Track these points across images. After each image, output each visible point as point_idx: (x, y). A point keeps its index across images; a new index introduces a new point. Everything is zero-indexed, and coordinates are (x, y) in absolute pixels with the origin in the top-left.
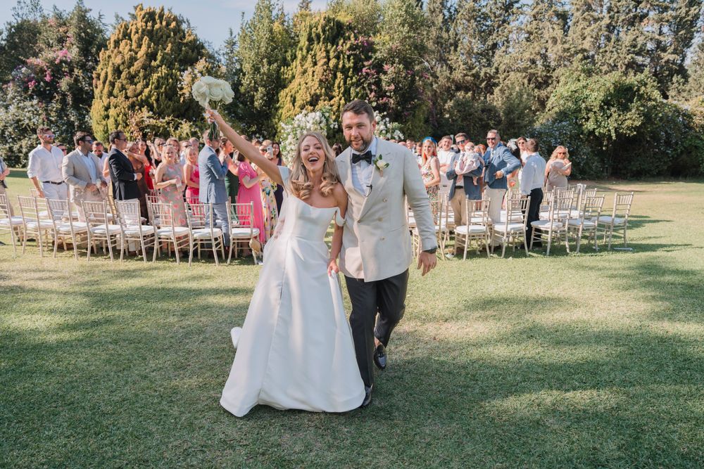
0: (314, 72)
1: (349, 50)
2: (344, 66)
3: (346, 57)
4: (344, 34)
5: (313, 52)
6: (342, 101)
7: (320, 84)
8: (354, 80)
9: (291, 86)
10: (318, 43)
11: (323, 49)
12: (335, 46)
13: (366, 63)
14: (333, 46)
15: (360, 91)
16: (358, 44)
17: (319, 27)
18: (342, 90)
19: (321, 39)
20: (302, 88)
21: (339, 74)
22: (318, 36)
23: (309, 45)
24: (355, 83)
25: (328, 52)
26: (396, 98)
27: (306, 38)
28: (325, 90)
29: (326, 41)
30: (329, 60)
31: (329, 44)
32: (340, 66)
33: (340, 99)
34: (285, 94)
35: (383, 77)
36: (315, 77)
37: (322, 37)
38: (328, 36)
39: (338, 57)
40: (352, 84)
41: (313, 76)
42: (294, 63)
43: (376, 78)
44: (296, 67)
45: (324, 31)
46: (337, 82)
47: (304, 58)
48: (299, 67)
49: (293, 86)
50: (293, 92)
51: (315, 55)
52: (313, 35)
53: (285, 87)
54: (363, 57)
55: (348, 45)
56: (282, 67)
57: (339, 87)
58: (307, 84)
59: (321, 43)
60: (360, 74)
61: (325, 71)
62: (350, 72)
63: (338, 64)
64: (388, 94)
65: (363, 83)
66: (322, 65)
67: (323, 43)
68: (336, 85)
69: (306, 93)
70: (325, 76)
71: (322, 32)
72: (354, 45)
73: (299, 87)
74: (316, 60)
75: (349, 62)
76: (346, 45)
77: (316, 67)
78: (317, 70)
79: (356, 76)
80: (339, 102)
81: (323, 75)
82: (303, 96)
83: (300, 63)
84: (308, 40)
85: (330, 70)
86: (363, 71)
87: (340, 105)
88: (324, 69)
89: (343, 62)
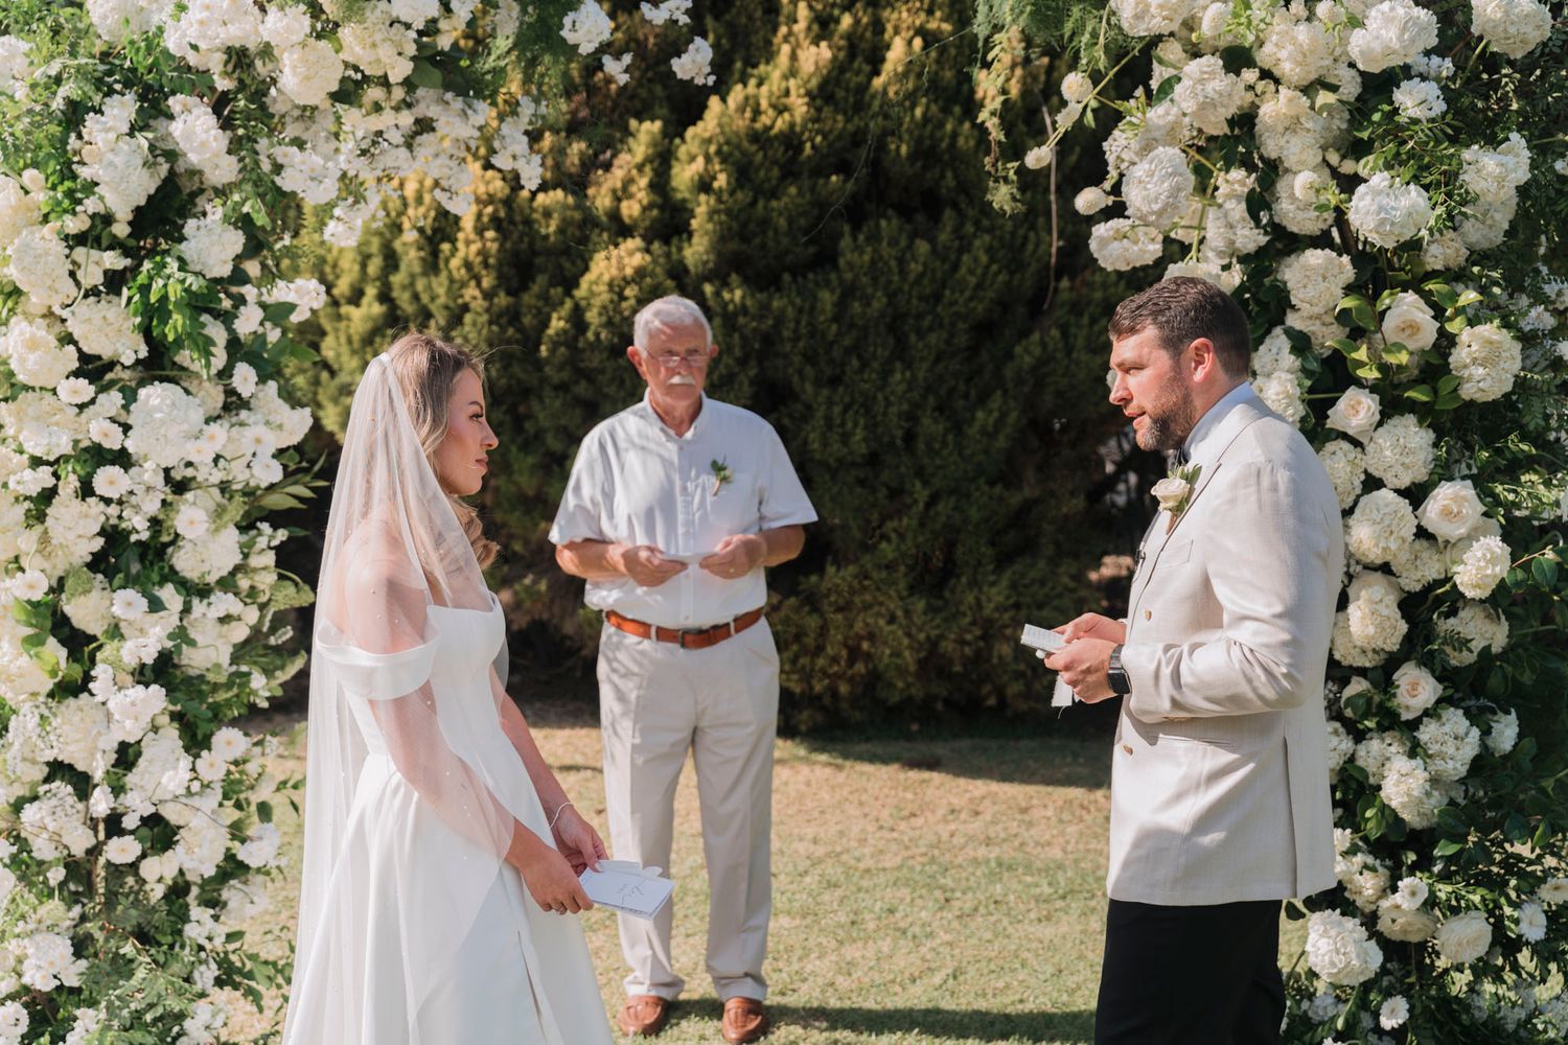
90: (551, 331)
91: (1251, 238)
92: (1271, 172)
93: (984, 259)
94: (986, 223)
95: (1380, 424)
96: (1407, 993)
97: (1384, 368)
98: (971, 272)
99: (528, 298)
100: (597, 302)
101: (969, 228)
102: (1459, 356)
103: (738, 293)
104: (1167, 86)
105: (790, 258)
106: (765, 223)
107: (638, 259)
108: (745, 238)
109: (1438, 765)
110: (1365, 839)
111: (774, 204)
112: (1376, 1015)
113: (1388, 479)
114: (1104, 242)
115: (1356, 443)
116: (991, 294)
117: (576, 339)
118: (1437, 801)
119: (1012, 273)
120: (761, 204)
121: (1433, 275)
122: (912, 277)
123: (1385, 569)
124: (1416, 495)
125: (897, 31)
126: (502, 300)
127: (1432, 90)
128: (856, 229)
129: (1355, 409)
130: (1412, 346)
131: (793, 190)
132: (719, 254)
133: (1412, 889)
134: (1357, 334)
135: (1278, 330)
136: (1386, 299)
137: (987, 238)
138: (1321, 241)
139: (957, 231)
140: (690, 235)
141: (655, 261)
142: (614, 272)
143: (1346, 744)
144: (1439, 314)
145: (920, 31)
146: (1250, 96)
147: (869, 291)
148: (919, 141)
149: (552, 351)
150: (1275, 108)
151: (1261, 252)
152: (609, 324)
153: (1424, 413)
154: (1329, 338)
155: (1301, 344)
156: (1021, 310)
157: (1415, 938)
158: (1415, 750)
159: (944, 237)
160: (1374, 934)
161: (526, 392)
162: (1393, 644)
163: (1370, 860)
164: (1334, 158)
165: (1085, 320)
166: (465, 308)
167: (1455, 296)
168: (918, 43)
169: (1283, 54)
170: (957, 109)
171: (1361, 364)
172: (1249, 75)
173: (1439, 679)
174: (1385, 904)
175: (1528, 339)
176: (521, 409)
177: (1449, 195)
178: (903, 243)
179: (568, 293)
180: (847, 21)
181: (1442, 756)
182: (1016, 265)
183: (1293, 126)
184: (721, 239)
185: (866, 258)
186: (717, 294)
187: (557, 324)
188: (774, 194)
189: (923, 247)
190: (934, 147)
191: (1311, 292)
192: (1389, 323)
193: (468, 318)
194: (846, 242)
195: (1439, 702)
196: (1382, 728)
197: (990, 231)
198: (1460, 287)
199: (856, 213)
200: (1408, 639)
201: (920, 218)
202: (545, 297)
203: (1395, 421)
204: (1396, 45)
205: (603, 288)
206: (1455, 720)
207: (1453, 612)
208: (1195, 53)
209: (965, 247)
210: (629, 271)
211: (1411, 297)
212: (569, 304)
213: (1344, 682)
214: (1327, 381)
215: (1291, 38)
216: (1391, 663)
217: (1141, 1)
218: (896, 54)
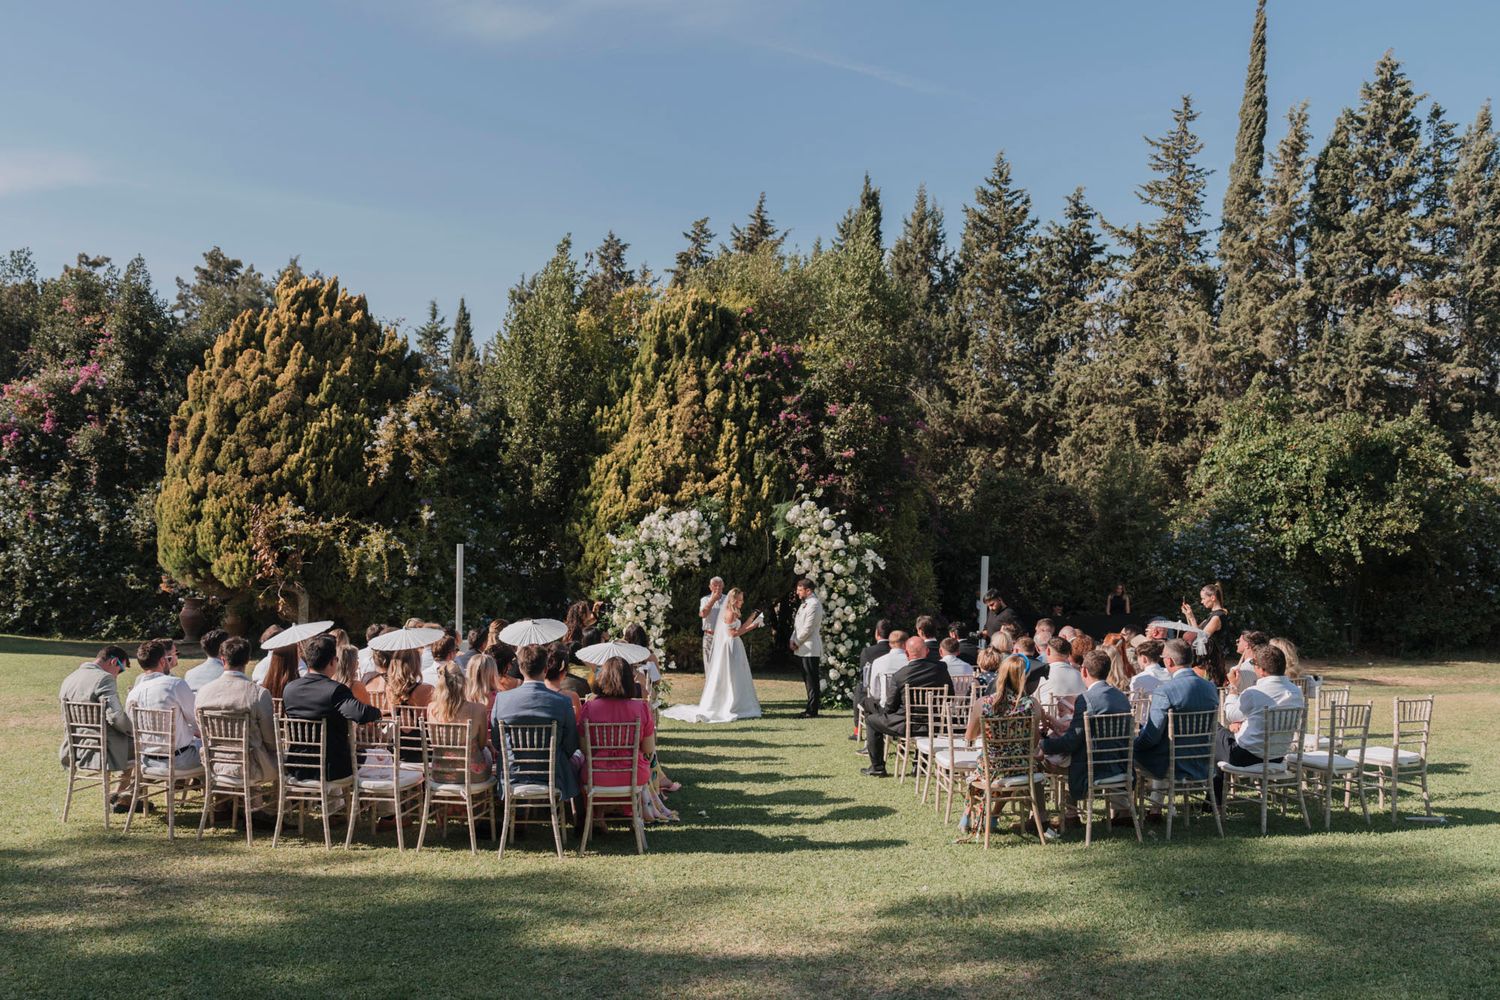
0: (670, 418)
1: (751, 369)
2: (738, 406)
3: (743, 385)
4: (738, 336)
5: (668, 376)
6: (736, 483)
7: (685, 446)
8: (762, 435)
9: (618, 448)
10: (681, 356)
11: (691, 369)
12: (718, 363)
13: (787, 400)
14: (713, 363)
15: (776, 459)
16: (768, 358)
17: (683, 324)
18: (735, 457)
19: (688, 348)
20: (645, 453)
21: (727, 424)
22: (680, 343)
23: (660, 361)
24: (763, 441)
25: (701, 375)
26: (856, 476)
27: (653, 347)
28: (697, 457)
29: (698, 352)
30: (705, 392)
31: (704, 359)
32: (730, 406)
33: (731, 478)
34: (604, 466)
35: (826, 430)
36: (675, 428)
37: (690, 343)
38: (703, 341)
39: (724, 387)
40: (758, 445)
41: (669, 426)
42: (626, 399)
43: (812, 430)
44: (629, 408)
45: (693, 332)
46: (723, 439)
47: (648, 390)
48: (636, 405)
49: (626, 446)
50: (624, 461)
51: (673, 382)
52: (670, 340)
53: (606, 451)
54: (781, 386)
55: (748, 362)
56: (598, 408)
57: (728, 452)
58: (655, 444)
59: (686, 357)
60: (774, 423)
61: (697, 416)
62: (753, 419)
63: (725, 400)
64: (838, 467)
65: (780, 442)
66: (690, 404)
67: (691, 357)
68: (721, 446)
69: (654, 464)
70: (697, 428)
71: (689, 333)
72: (760, 360)
73: (637, 451)
74: (675, 393)
75: (750, 397)
76: (742, 361)
77: (674, 408)
78: (678, 415)
79: (765, 427)
80: (729, 485)
81: (692, 424)
82: (648, 470)
83: (640, 398)
84: (658, 350)
85: (708, 414)
86: (782, 416)
87: (730, 490)
88: (693, 413)
89: (737, 397)
91: (819, 571)
92: (822, 561)
97: (838, 590)
102: (849, 589)
104: (807, 549)
114: (796, 570)
121: (844, 577)
124: (843, 608)
127: (844, 551)
129: (835, 596)
130: (842, 587)
135: (823, 584)
136: (838, 581)
138: (829, 572)
144: (846, 583)
146: (819, 551)
150: (822, 553)
151: (821, 573)
153: (844, 597)
164: (830, 560)
169: (823, 546)
172: (819, 548)
173: (847, 635)
175: (858, 586)
177: (846, 567)
182: (759, 562)
183: (825, 556)
191: (828, 579)
192: (839, 584)
198: (848, 579)
203: (840, 598)
204: (839, 545)
207: (848, 625)
208: (811, 545)
211: (841, 580)
214: (831, 592)
215: (824, 543)
216: (841, 632)
217: (803, 537)
218: (734, 517)
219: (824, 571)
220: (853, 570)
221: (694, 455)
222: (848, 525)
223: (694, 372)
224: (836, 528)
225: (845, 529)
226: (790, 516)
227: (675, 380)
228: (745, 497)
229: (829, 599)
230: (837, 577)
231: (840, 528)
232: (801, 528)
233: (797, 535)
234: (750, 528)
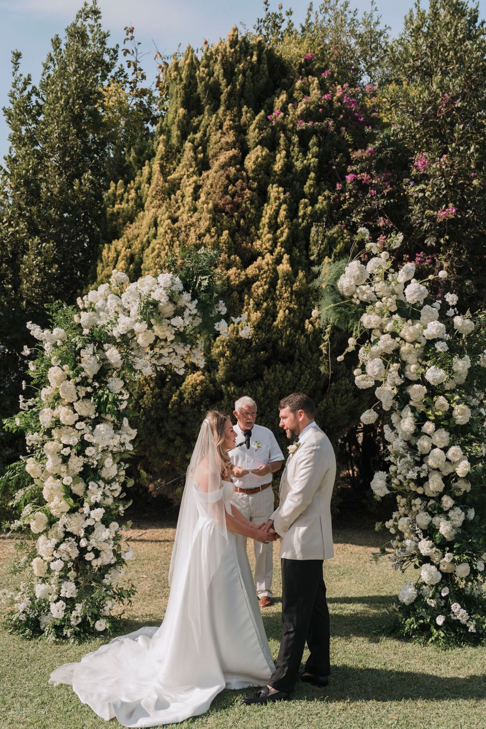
0: (197, 188)
1: (307, 115)
2: (288, 166)
3: (295, 139)
4: (293, 83)
5: (198, 135)
6: (284, 267)
7: (214, 221)
8: (321, 203)
9: (130, 231)
10: (215, 110)
11: (227, 123)
12: (262, 113)
13: (357, 154)
14: (256, 113)
15: (340, 233)
16: (330, 102)
17: (218, 69)
18: (284, 233)
19: (223, 97)
20: (161, 230)
21: (274, 191)
22: (214, 91)
23: (188, 118)
24: (322, 212)
25: (241, 131)
26: (457, 253)
27: (179, 100)
28: (232, 235)
29: (236, 100)
30: (245, 151)
31: (245, 108)
32: (278, 167)
33: (278, 261)
34: (112, 254)
35: (412, 190)
36: (203, 197)
37: (225, 90)
38: (243, 86)
39: (271, 144)
40: (316, 217)
41: (196, 197)
42: (146, 170)
43: (390, 195)
44: (149, 181)
45: (229, 73)
46: (268, 210)
47: (172, 155)
48: (157, 176)
49: (141, 227)
50: (137, 246)
51: (204, 143)
52: (200, 88)
53: (116, 235)
54: (348, 138)
55: (302, 106)
56: (112, 184)
57: (274, 226)
58: (175, 220)
59: (221, 111)
60: (339, 186)
61: (232, 181)
62: (309, 182)
63: (270, 160)
64: (430, 241)
65: (348, 212)
66: (223, 167)
67: (228, 108)
68: (265, 220)
69: (171, 245)
70: (233, 196)
71: (225, 76)
72: (319, 106)
73: (153, 230)
74: (206, 157)
75: (305, 155)
76: (295, 107)
77: (205, 174)
78: (209, 182)
79: (326, 193)
80: (275, 270)
81: (225, 192)
82: (163, 254)
83: (162, 167)
84: (185, 104)
85: (248, 178)
86: (349, 178)
87: (276, 278)
88: (228, 177)
89: (288, 156)
90: (172, 400)
91: (399, 381)
92: (404, 364)
93: (308, 377)
94: (309, 365)
95: (435, 431)
96: (448, 586)
97: (435, 416)
98: (305, 381)
99: (164, 390)
100: (188, 391)
101: (304, 367)
102: (455, 413)
103: (232, 388)
104: (376, 341)
105: (248, 377)
106: (241, 366)
107: (202, 377)
108: (234, 371)
109: (454, 522)
110: (435, 544)
111: (244, 360)
112: (440, 593)
113: (438, 445)
114: (359, 381)
115: (429, 436)
116: (311, 388)
117: (180, 402)
118: (454, 532)
119: (317, 381)
120: (239, 360)
121: (447, 391)
122: (286, 383)
123: (438, 470)
124: (445, 450)
125: (280, 308)
126: (157, 390)
127: (444, 344)
128: (269, 368)
129: (429, 427)
130: (443, 410)
131: (249, 356)
132: (227, 376)
133: (448, 557)
134: (428, 407)
135: (407, 406)
136: (435, 399)
137: (309, 370)
138: (418, 382)
139: (300, 368)
140: (218, 370)
141: (206, 378)
142: (193, 382)
143: (429, 518)
144: (449, 402)
145: (288, 308)
146: (398, 345)
147: (273, 387)
148: (288, 341)
149: (173, 407)
150: (405, 348)
151: (402, 385)
152: (191, 397)
153: (447, 428)
154: (422, 408)
155: (413, 409)
156: (320, 392)
157: (450, 572)
158: (448, 519)
159: (296, 370)
160: (439, 570)
161: (162, 419)
162: (441, 490)
163: (437, 550)
164: (420, 360)
165: (340, 395)
166: (144, 393)
167: (453, 397)
168: (287, 311)
169: (406, 334)
170: (299, 331)
171: (430, 415)
172: (398, 339)
173: (453, 499)
174: (442, 561)
175: (472, 408)
176: (160, 425)
177: (450, 372)
178: (283, 372)
179: (178, 388)
180: (265, 304)
181: (455, 520)
182: (318, 378)
183: (410, 352)
184: (227, 372)
185: (272, 377)
186: (226, 388)
187: (174, 398)
188: (243, 357)
189: (289, 373)
190: (292, 343)
191: (416, 396)
192: (436, 404)
193: (145, 396)
194: (266, 372)
195: (454, 505)
196: (439, 513)
197: (310, 368)
198: (454, 394)
199: (268, 363)
200: (445, 489)
201: (288, 364)
202: (170, 389)
203: (439, 430)
204: (435, 333)
205: (190, 387)
206: (458, 510)
207: (456, 481)
208: (383, 333)
209: (302, 373)
210: (198, 381)
211: (442, 397)
212: (178, 392)
213: (428, 501)
214: (421, 419)
215: (408, 330)
216: (441, 495)
217: (369, 320)
218: (281, 315)
219: (408, 382)
220: (461, 379)
221: (226, 232)
222: (451, 298)
223: (231, 128)
224: (429, 301)
225: (445, 306)
226: (345, 283)
227: (208, 141)
228: (296, 286)
229: (418, 433)
230: (433, 391)
231: (438, 304)
232: (364, 304)
233: (358, 316)
234: (303, 330)
